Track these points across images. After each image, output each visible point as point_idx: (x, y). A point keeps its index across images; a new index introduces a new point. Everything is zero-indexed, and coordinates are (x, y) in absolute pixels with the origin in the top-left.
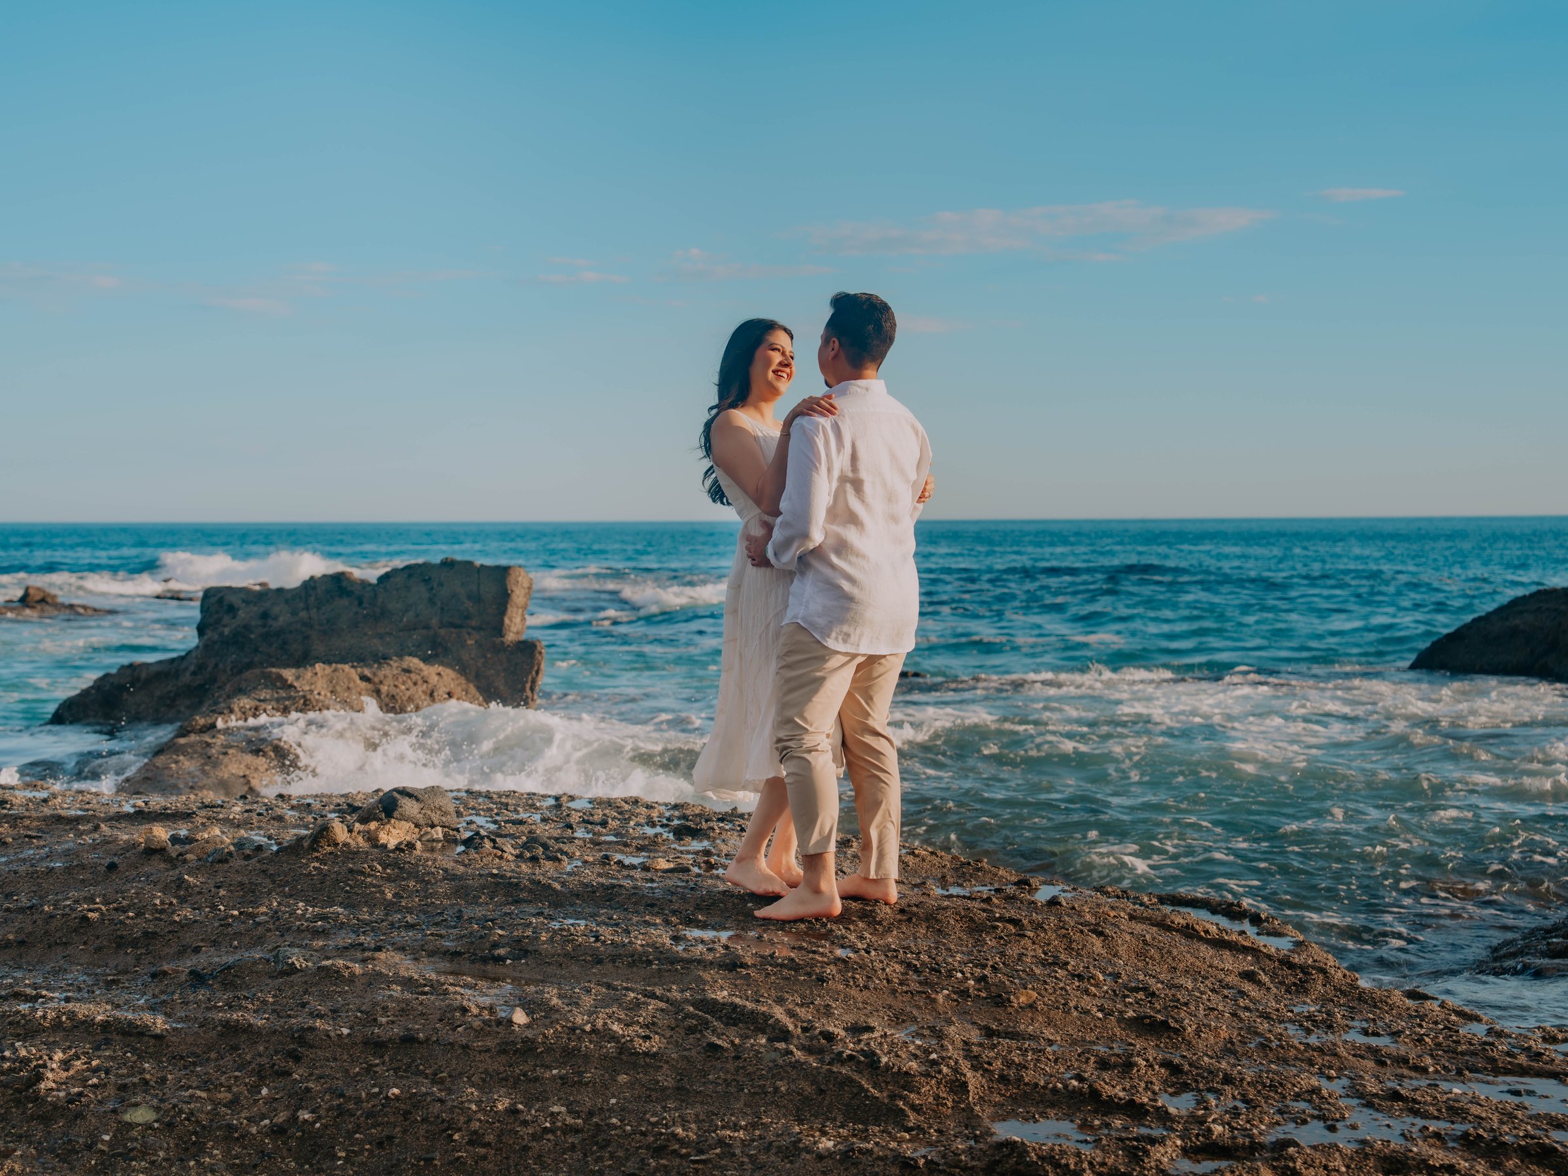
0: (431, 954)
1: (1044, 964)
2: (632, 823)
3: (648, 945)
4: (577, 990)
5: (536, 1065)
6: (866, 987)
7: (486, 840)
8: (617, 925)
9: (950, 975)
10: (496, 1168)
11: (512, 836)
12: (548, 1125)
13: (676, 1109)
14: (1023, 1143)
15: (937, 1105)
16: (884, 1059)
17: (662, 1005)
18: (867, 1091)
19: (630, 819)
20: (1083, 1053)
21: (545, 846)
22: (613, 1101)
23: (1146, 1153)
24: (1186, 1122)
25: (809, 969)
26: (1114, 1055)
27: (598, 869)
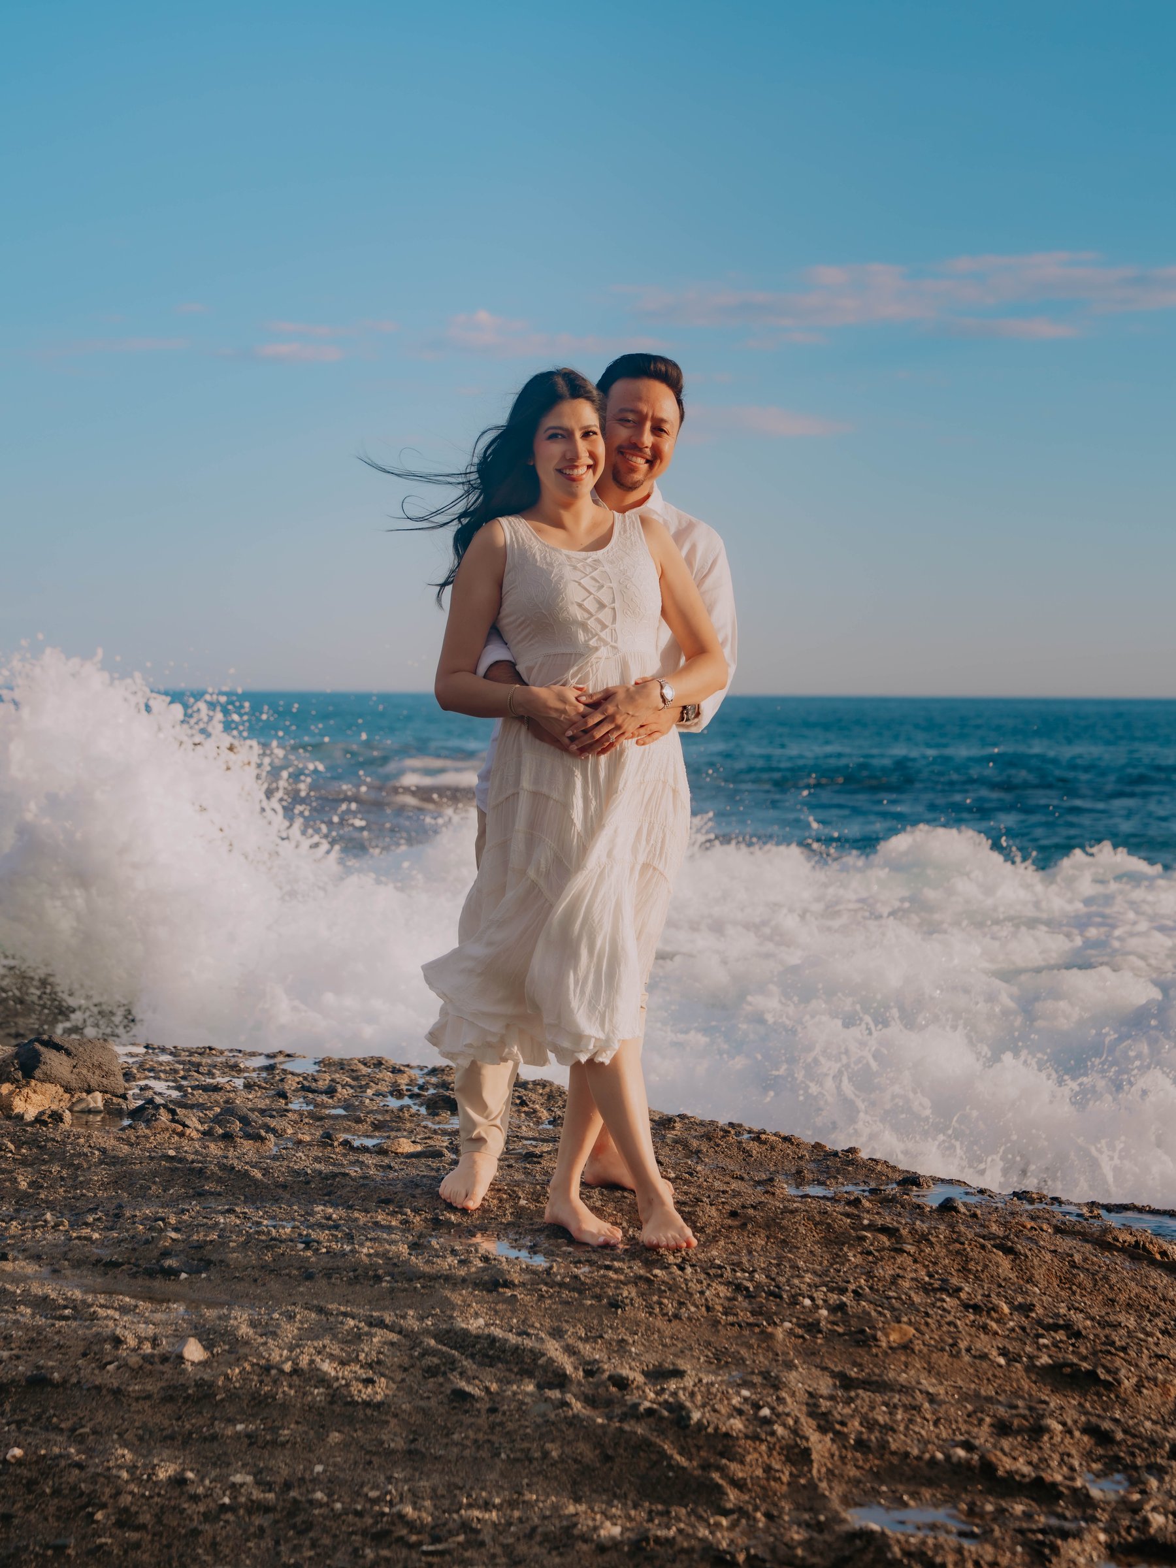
0: (77, 1264)
1: (927, 1289)
2: (370, 1092)
3: (377, 1255)
4: (276, 1316)
5: (214, 1418)
6: (676, 1316)
7: (162, 1110)
8: (336, 1227)
9: (794, 1301)
10: (153, 1560)
11: (201, 1107)
12: (227, 1500)
13: (406, 1480)
14: (883, 1533)
15: (768, 1479)
16: (696, 1416)
17: (394, 1337)
18: (671, 1457)
19: (367, 1086)
20: (975, 1412)
21: (245, 1120)
22: (319, 1468)
23: (1055, 1550)
24: (1115, 1509)
25: (598, 1290)
26: (1017, 1416)
27: (316, 1152)
